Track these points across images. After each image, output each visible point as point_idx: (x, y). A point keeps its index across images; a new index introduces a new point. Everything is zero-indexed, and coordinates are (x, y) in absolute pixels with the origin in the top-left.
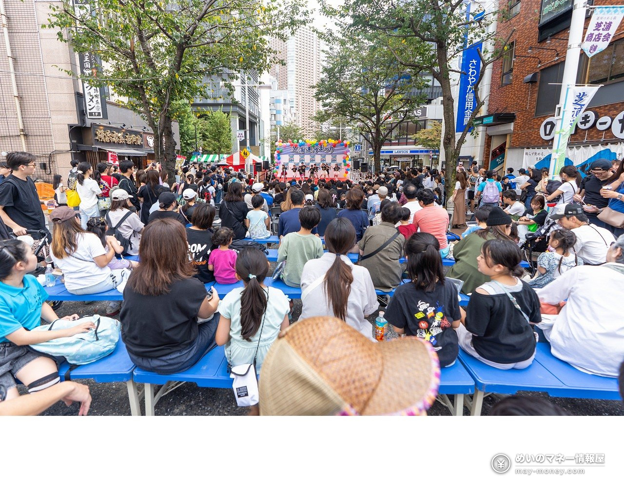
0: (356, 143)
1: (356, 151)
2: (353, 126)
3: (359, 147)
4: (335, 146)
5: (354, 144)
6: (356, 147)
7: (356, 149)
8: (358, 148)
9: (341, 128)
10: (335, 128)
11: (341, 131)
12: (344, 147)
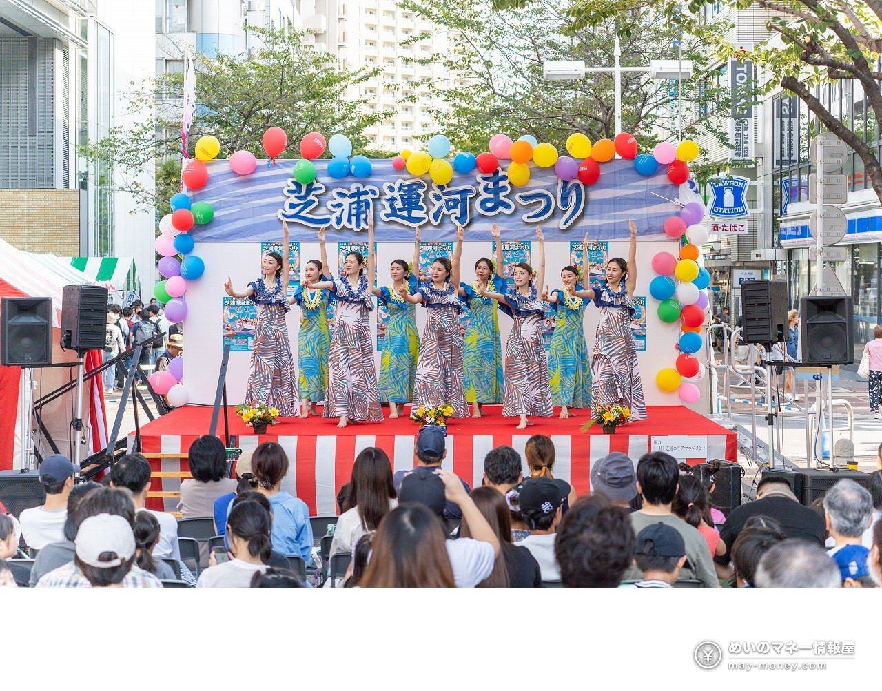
0: (719, 168)
1: (720, 221)
2: (697, 58)
3: (737, 192)
4: (590, 176)
5: (704, 172)
6: (719, 192)
7: (719, 202)
8: (729, 198)
9: (617, 70)
10: (578, 68)
11: (616, 92)
12: (661, 180)
